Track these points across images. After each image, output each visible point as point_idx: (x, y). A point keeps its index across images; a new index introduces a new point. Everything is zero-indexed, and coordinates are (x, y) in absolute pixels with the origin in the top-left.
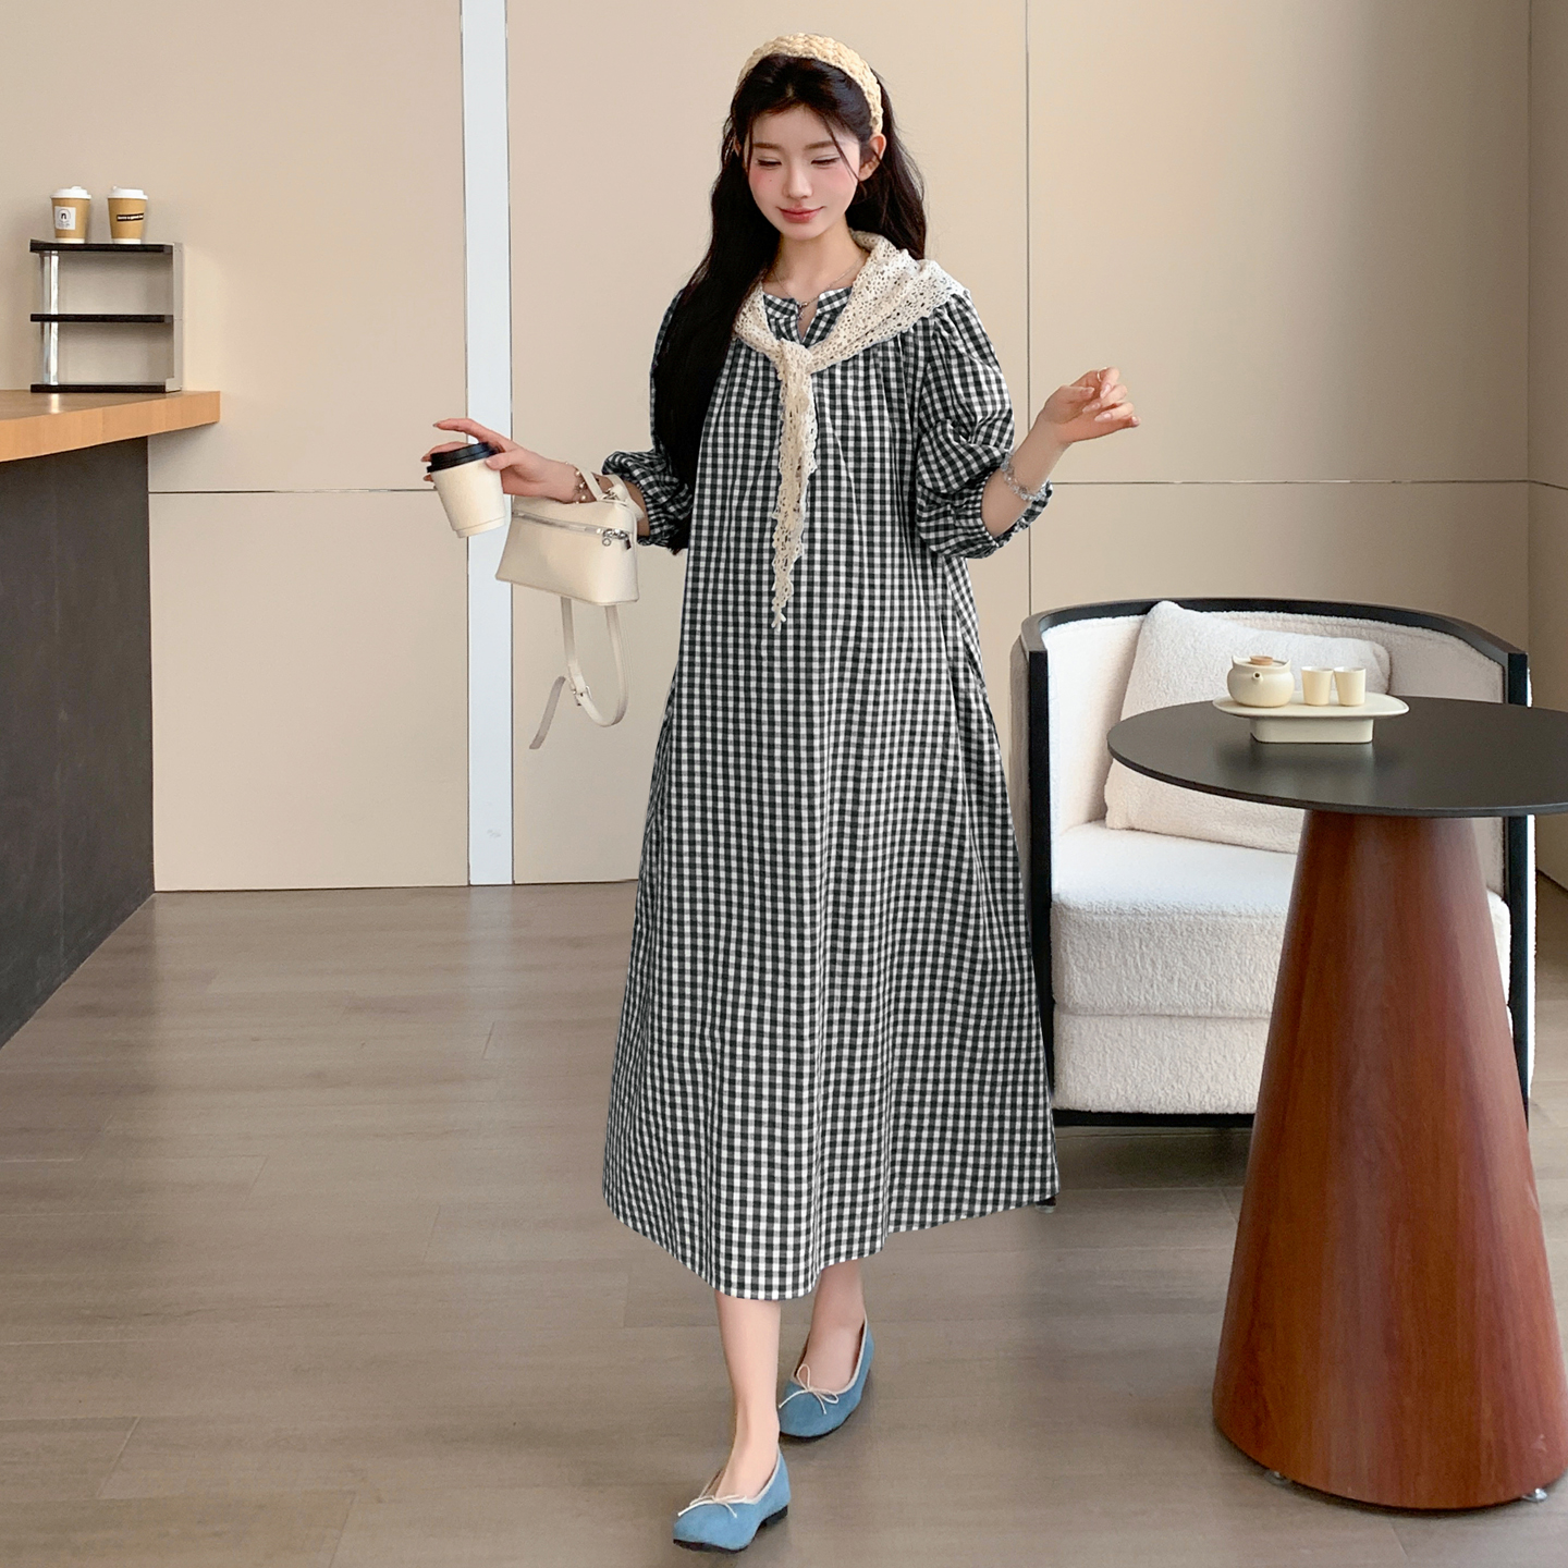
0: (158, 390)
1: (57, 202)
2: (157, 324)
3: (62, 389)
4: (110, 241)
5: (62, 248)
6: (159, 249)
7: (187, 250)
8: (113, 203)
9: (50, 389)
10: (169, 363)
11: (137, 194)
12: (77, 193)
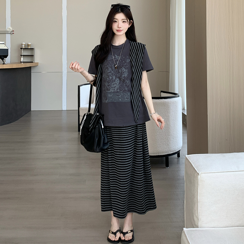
0: (32, 62)
1: (22, 44)
2: (32, 56)
3: (23, 62)
4: (27, 48)
5: (23, 49)
6: (33, 49)
7: (35, 49)
8: (28, 44)
9: (22, 62)
10: (33, 59)
11: (30, 43)
12: (24, 43)
